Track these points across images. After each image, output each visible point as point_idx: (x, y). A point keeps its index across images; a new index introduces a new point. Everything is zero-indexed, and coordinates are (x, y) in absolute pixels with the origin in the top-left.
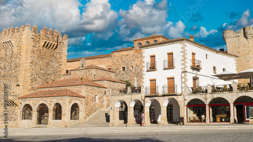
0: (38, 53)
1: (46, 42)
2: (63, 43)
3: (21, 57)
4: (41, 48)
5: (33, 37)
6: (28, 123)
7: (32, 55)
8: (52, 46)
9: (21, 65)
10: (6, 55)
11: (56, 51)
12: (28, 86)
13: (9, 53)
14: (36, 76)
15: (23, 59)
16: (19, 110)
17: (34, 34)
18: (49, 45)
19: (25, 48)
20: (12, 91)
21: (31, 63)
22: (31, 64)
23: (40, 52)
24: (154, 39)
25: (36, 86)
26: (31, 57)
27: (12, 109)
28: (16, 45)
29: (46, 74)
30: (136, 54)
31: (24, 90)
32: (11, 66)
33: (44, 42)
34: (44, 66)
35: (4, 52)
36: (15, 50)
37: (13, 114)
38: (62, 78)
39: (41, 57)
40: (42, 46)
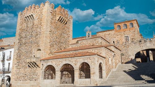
0: (55, 24)
1: (60, 17)
2: (70, 21)
3: (42, 26)
4: (57, 21)
5: (52, 12)
6: (51, 83)
7: (50, 26)
8: (64, 21)
9: (42, 33)
10: (27, 27)
11: (66, 26)
12: (48, 50)
13: (30, 25)
14: (53, 43)
15: (44, 28)
16: (40, 71)
17: (52, 10)
18: (62, 20)
19: (45, 19)
20: (33, 55)
21: (50, 31)
22: (50, 33)
23: (56, 24)
24: (130, 22)
25: (54, 51)
26: (50, 27)
27: (32, 70)
28: (37, 18)
29: (60, 42)
30: (116, 33)
31: (45, 53)
32: (32, 34)
33: (59, 17)
34: (59, 36)
35: (26, 25)
36: (36, 22)
37: (33, 75)
38: (70, 47)
39: (57, 28)
40: (57, 20)
